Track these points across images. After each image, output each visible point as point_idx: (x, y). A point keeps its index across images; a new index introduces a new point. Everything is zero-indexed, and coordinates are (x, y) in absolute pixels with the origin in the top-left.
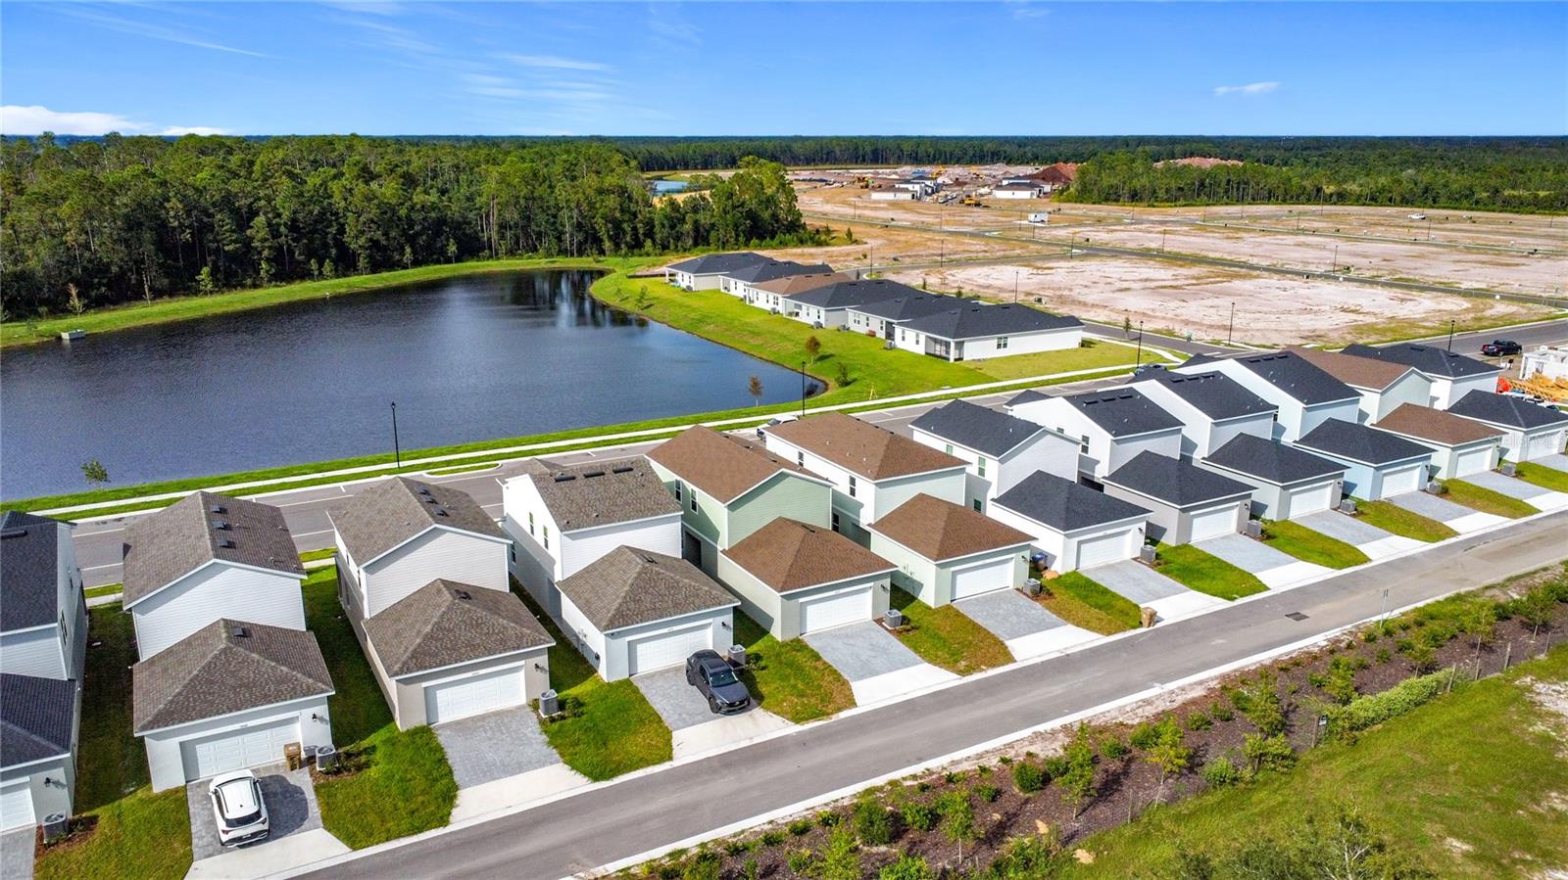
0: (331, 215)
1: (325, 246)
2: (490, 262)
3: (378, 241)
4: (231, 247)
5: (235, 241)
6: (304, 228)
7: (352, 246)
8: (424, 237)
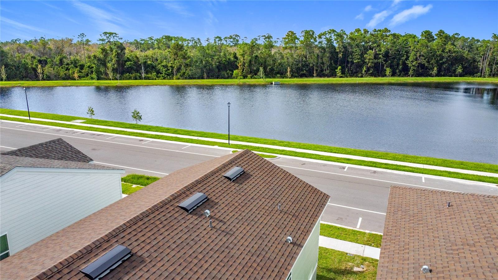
0: (405, 52)
1: (398, 65)
2: (480, 78)
3: (424, 65)
4: (356, 61)
5: (359, 59)
6: (391, 56)
7: (409, 65)
8: (446, 65)
